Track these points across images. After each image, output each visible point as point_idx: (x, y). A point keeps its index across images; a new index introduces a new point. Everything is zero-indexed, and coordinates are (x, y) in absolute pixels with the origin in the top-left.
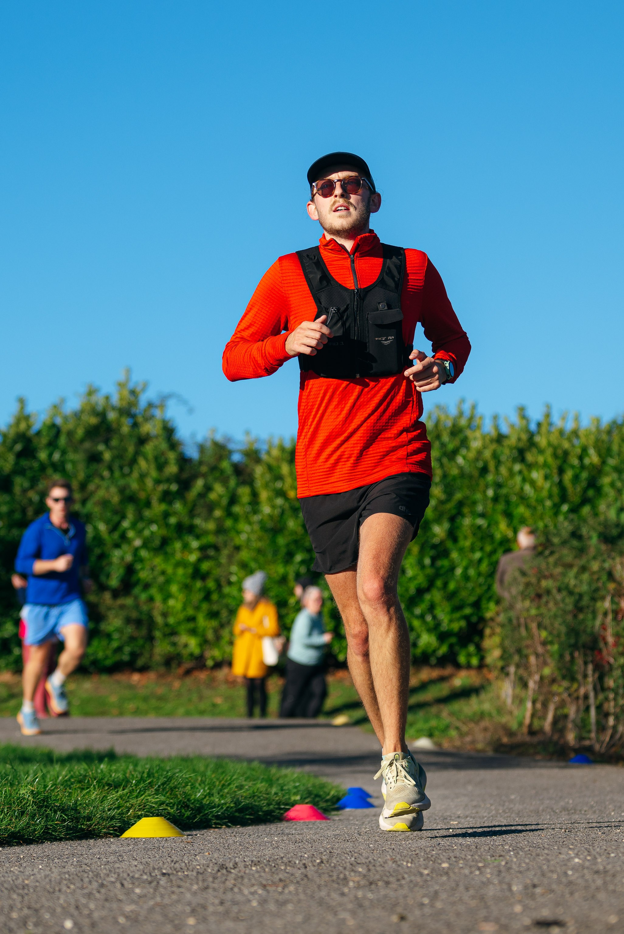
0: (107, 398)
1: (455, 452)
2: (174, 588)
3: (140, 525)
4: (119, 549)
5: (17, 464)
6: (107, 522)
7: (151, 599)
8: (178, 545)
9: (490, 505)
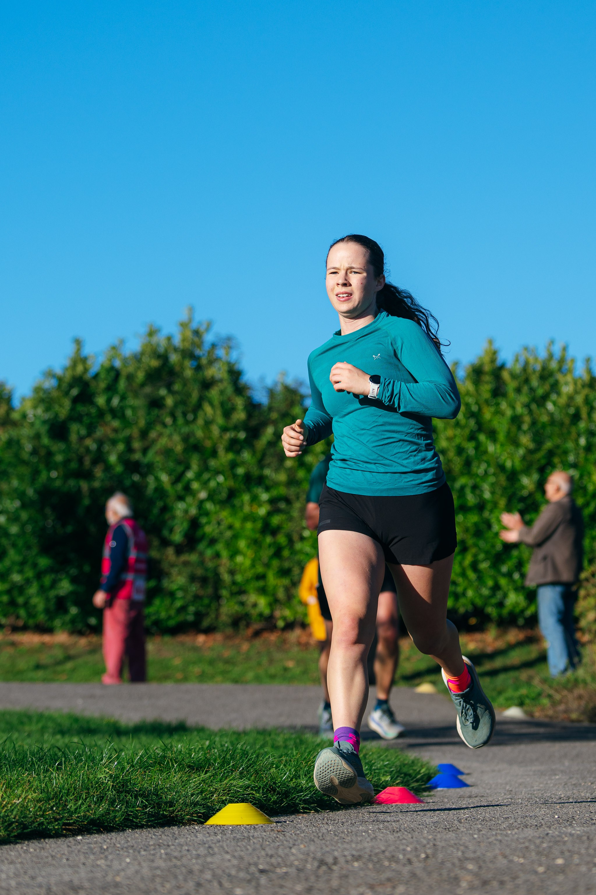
0: (169, 339)
1: (545, 397)
2: (242, 544)
3: (206, 476)
4: (182, 502)
5: (73, 409)
6: (170, 473)
7: (218, 555)
8: (246, 498)
9: (582, 455)
